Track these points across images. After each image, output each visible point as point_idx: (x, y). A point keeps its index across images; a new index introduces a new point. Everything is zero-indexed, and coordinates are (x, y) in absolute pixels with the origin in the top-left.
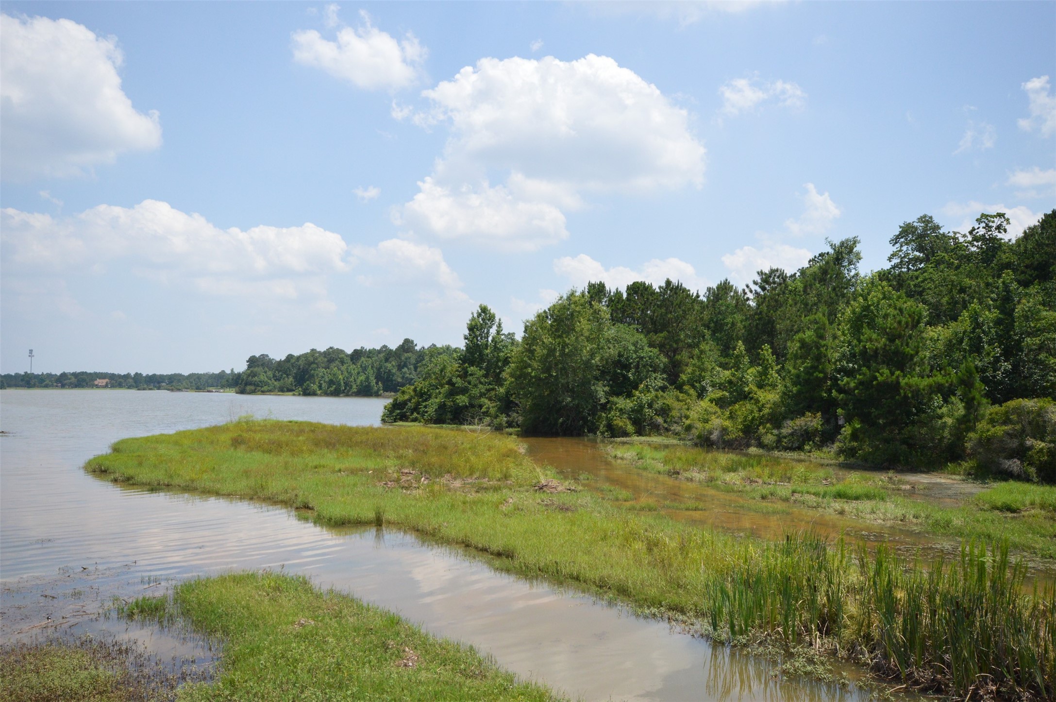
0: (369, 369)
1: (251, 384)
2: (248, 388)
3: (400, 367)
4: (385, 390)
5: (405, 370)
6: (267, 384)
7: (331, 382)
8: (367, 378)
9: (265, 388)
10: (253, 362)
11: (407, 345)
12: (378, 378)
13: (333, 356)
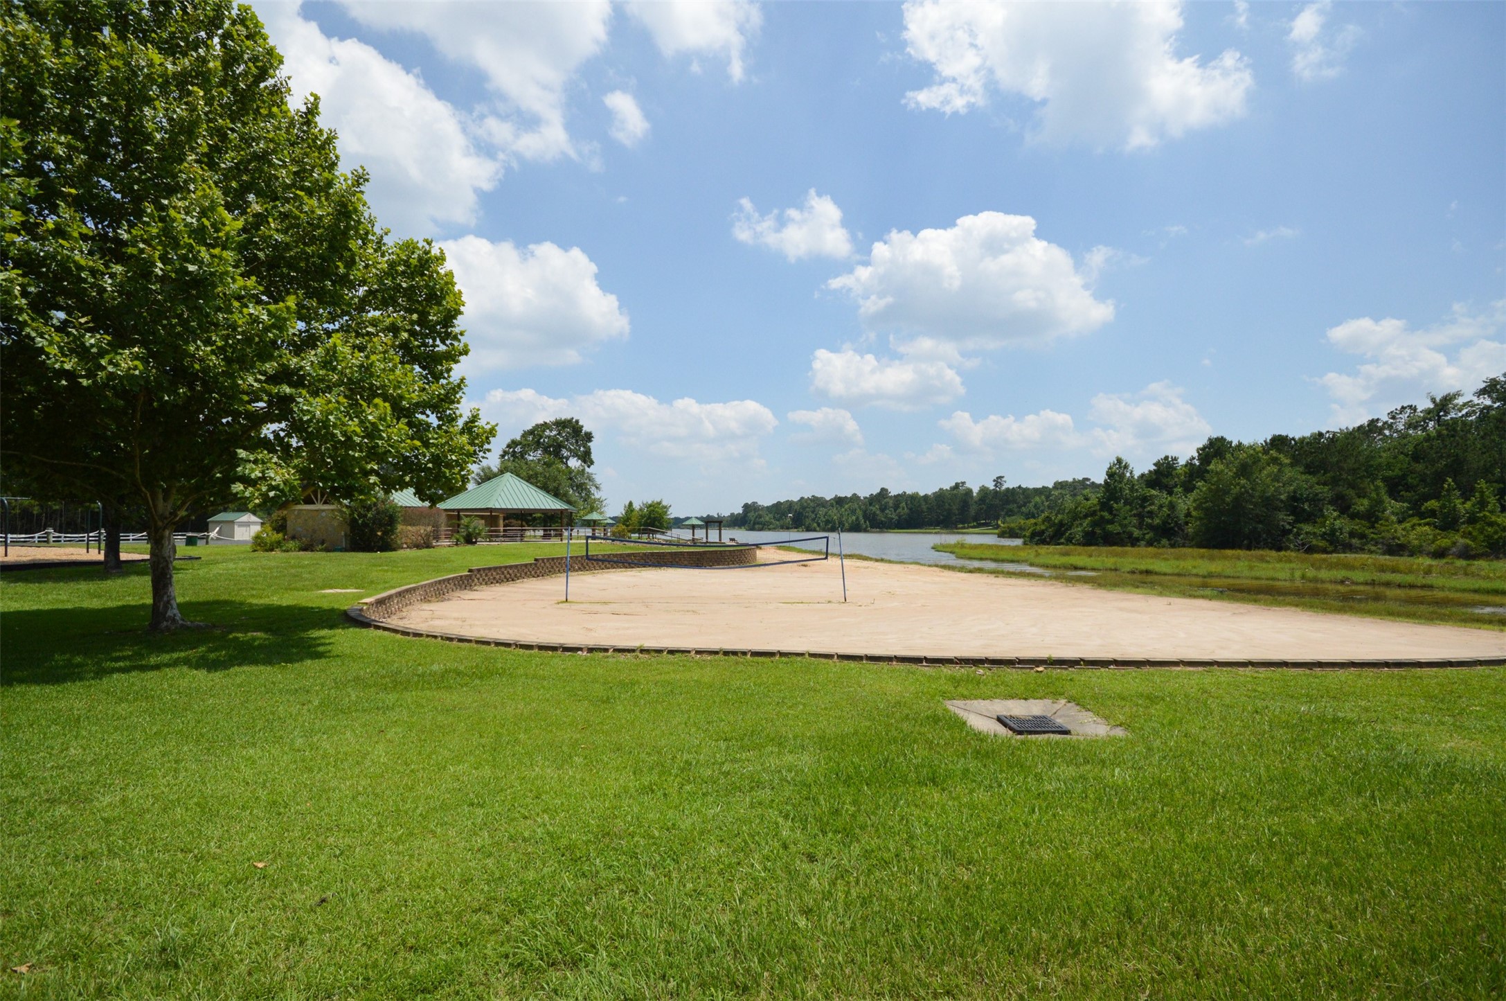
0: (858, 511)
1: (758, 523)
2: (757, 526)
3: (882, 510)
4: (872, 527)
5: (887, 511)
6: (771, 523)
7: (827, 522)
8: (857, 519)
9: (771, 526)
10: (746, 506)
11: (883, 492)
12: (866, 517)
13: (817, 502)
